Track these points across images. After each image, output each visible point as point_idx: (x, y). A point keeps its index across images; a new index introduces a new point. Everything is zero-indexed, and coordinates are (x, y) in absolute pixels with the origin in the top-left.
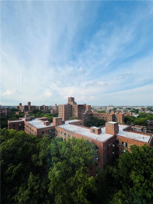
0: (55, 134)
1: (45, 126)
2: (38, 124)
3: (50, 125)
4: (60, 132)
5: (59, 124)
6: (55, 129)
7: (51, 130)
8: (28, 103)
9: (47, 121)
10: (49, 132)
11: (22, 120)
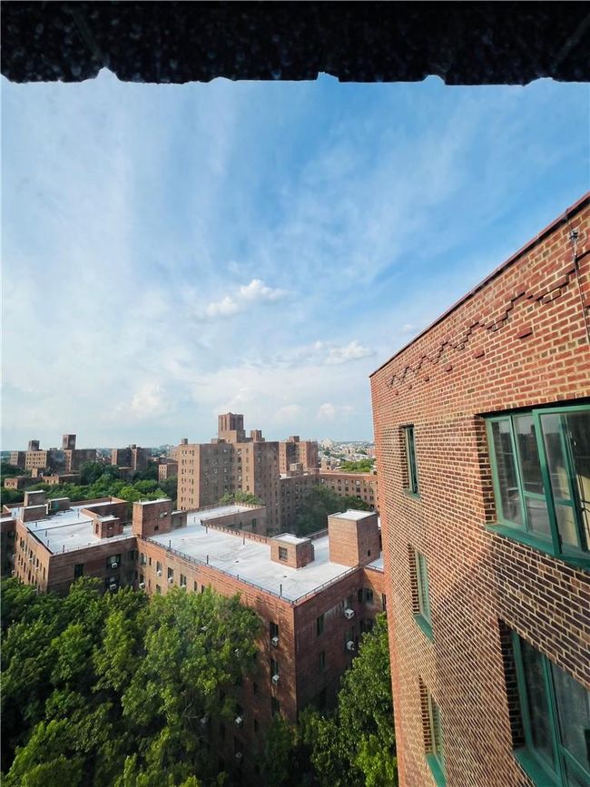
0: (137, 573)
1: (96, 540)
2: (72, 534)
3: (120, 532)
4: (154, 562)
5: (157, 528)
6: (138, 552)
7: (119, 556)
8: (65, 440)
9: (111, 518)
10: (109, 566)
11: (9, 515)
